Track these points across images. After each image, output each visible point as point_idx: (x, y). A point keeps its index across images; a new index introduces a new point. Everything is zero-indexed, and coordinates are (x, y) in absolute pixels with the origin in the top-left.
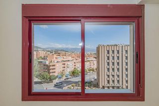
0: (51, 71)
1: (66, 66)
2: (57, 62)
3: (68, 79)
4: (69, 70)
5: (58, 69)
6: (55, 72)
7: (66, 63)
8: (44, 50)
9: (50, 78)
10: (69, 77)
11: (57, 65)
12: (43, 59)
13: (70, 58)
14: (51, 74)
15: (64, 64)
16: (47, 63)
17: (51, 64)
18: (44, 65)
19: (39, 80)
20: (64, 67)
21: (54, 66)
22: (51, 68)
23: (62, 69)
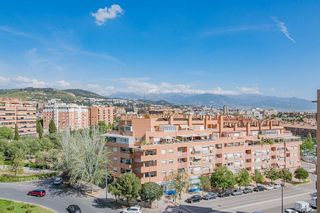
0: (144, 170)
1: (188, 155)
2: (162, 141)
3: (197, 199)
4: (198, 171)
5: (164, 165)
6: (154, 174)
7: (190, 145)
8: (106, 101)
9: (142, 192)
10: (201, 193)
11: (162, 151)
12: (115, 129)
13: (201, 130)
14: (144, 180)
15: (184, 149)
16: (132, 143)
17: (143, 148)
18: (123, 150)
19: (111, 196)
20: (184, 160)
21: (152, 152)
22: (144, 158)
23: (177, 165)
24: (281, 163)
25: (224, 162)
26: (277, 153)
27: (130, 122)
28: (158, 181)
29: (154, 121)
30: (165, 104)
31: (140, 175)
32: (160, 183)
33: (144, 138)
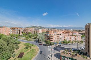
0: (51, 40)
1: (59, 37)
2: (54, 35)
3: (60, 45)
4: (61, 40)
5: (54, 39)
6: (53, 40)
7: (59, 36)
9: (51, 43)
10: (61, 44)
11: (54, 37)
12: (46, 33)
13: (61, 33)
14: (51, 41)
15: (58, 36)
16: (49, 35)
17: (51, 36)
18: (47, 36)
19: (45, 44)
20: (58, 38)
21: (52, 37)
23: (57, 39)
24: (77, 39)
25: (66, 39)
26: (76, 37)
27: (49, 32)
28: (53, 42)
29: (53, 31)
30: (55, 29)
31: (50, 41)
32: (54, 42)
33: (51, 34)
